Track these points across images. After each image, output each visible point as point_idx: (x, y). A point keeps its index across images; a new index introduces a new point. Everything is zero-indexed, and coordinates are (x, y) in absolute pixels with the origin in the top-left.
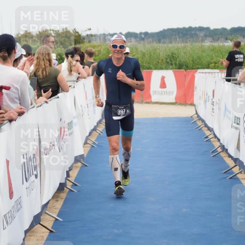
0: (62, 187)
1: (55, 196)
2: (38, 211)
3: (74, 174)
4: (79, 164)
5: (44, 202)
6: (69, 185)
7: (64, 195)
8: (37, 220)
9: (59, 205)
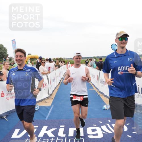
0: (60, 83)
1: (58, 84)
2: (56, 86)
3: (62, 81)
4: (62, 79)
5: (57, 85)
6: (61, 82)
7: (60, 84)
8: (55, 88)
9: (59, 85)
